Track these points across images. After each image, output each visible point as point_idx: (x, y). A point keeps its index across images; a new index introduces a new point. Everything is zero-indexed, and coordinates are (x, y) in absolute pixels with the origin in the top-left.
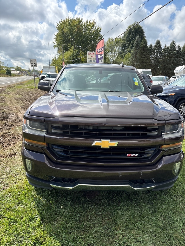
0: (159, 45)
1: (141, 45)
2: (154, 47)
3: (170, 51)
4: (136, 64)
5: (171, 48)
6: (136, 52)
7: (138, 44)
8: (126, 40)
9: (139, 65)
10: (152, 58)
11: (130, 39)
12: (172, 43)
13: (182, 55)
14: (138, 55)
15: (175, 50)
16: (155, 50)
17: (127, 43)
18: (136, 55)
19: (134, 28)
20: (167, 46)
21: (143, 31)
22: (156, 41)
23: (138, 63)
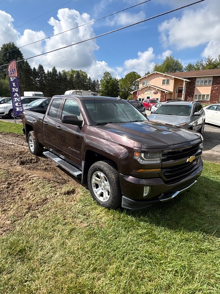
0: (42, 69)
1: (24, 67)
2: (38, 70)
3: (53, 76)
4: (22, 86)
5: (53, 73)
6: (20, 74)
7: (21, 65)
8: (2, 59)
9: (26, 87)
10: (37, 81)
11: (8, 58)
12: (53, 69)
13: (63, 81)
14: (23, 76)
15: (57, 76)
16: (39, 74)
17: (4, 62)
18: (21, 76)
19: (10, 48)
20: (49, 71)
21: (21, 53)
22: (39, 65)
23: (25, 86)
